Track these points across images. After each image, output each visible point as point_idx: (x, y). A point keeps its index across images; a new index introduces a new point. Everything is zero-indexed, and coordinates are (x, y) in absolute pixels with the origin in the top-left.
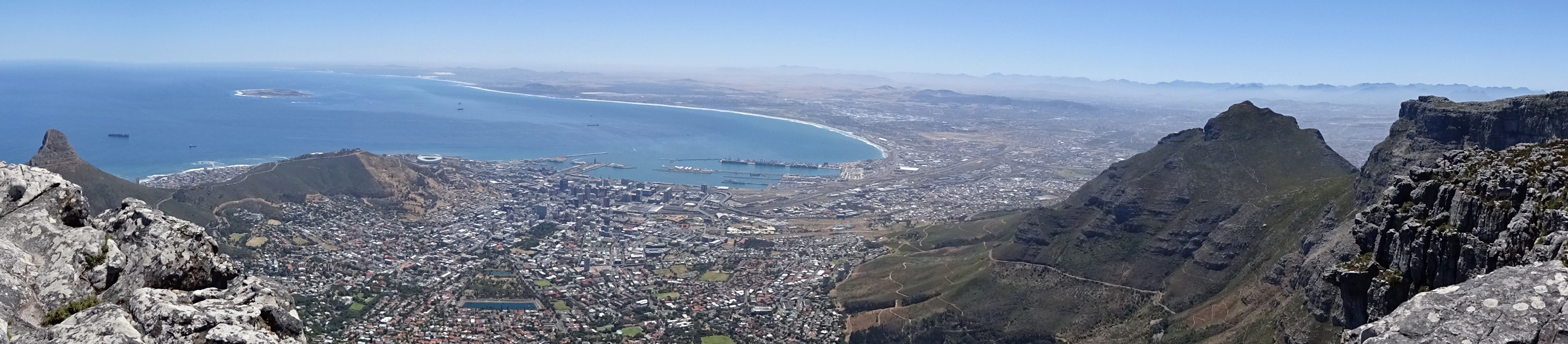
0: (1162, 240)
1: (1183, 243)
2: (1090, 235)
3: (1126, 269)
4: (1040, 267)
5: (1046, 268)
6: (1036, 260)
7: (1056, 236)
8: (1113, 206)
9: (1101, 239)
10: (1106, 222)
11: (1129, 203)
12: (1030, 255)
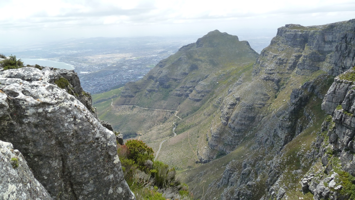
0: (177, 90)
1: (186, 91)
2: (150, 91)
3: (164, 103)
4: (132, 106)
5: (134, 106)
6: (130, 104)
7: (137, 93)
8: (158, 78)
9: (154, 92)
10: (156, 85)
11: (164, 76)
12: (127, 102)
